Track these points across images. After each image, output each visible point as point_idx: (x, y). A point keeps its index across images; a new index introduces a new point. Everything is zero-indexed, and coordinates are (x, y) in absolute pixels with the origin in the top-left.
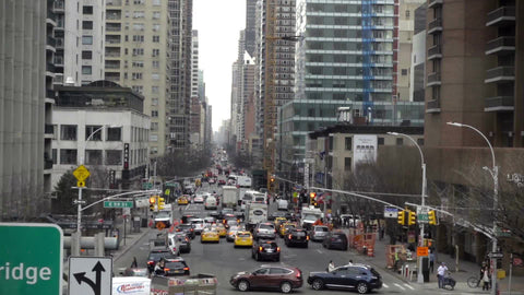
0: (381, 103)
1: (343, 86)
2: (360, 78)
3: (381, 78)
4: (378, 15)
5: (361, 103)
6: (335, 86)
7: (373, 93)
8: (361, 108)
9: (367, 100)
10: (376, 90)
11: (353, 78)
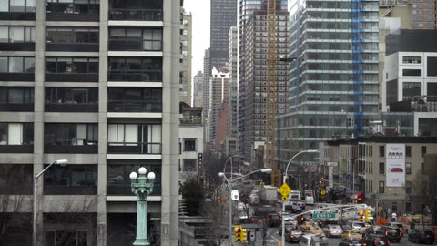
0: (369, 114)
1: (338, 100)
2: (352, 92)
3: (369, 93)
4: (366, 41)
5: (352, 114)
6: (331, 100)
7: (363, 105)
8: (353, 118)
9: (358, 111)
10: (365, 103)
11: (346, 92)
